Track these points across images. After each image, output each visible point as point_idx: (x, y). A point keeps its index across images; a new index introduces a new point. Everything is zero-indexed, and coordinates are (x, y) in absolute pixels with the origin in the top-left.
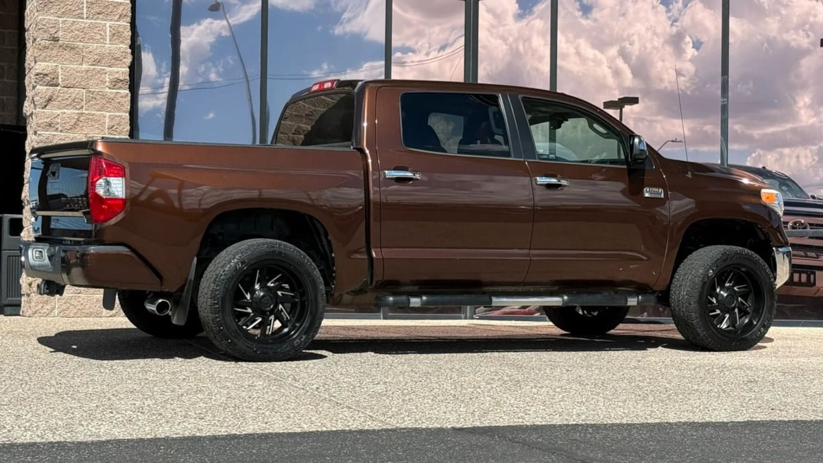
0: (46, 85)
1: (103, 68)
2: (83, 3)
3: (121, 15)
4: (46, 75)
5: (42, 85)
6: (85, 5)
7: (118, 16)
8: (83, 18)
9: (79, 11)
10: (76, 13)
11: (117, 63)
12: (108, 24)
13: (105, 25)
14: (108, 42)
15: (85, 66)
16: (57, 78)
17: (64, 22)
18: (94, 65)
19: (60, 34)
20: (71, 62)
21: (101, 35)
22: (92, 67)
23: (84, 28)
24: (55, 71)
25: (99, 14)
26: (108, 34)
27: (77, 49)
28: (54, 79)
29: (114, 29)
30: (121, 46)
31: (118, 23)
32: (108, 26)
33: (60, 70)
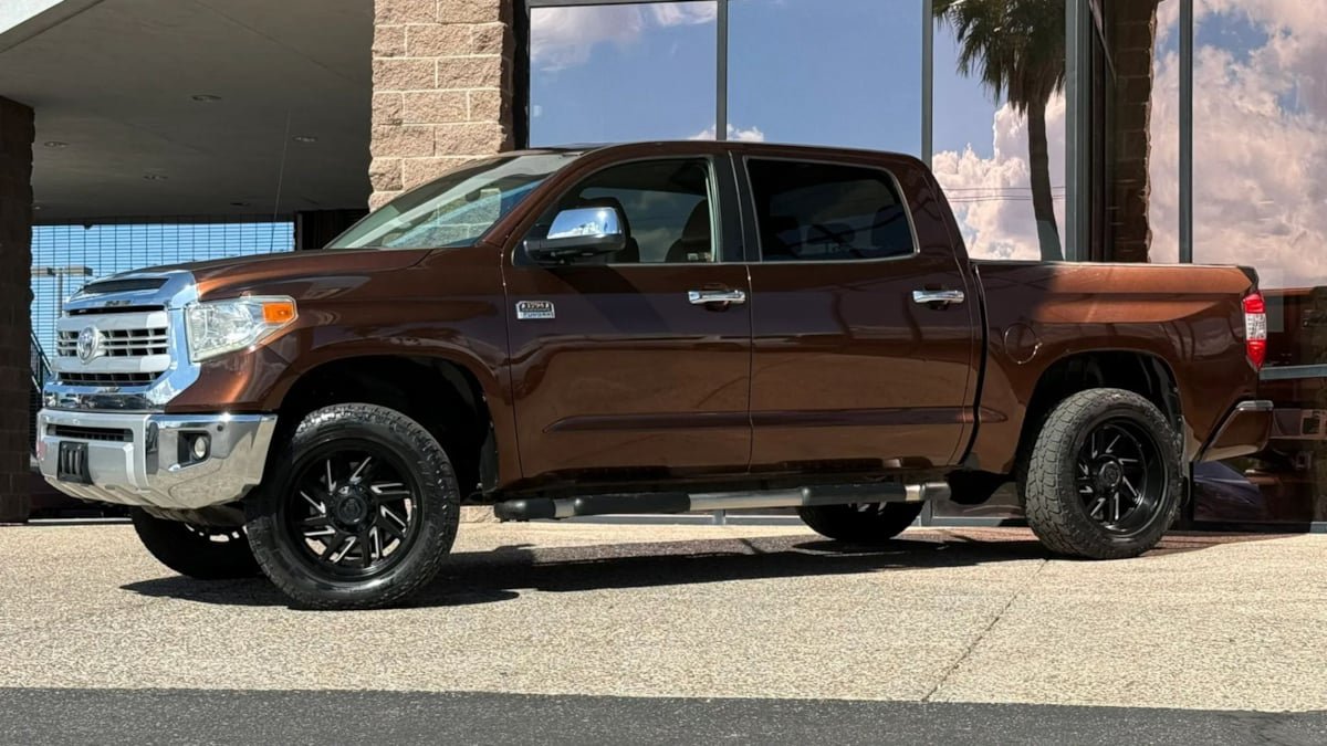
0: (385, 190)
1: (461, 157)
2: (433, 65)
3: (486, 77)
4: (383, 175)
5: (380, 190)
6: (437, 67)
7: (481, 80)
8: (433, 88)
9: (428, 78)
10: (423, 81)
11: (481, 147)
12: (469, 91)
13: (463, 94)
14: (469, 118)
15: (437, 157)
16: (399, 177)
17: (408, 96)
18: (450, 154)
19: (403, 114)
20: (420, 153)
21: (458, 108)
22: (447, 157)
23: (435, 101)
24: (395, 167)
25: (455, 78)
26: (469, 107)
27: (427, 134)
28: (393, 179)
29: (476, 99)
30: (487, 121)
31: (481, 89)
32: (468, 94)
33: (403, 166)
